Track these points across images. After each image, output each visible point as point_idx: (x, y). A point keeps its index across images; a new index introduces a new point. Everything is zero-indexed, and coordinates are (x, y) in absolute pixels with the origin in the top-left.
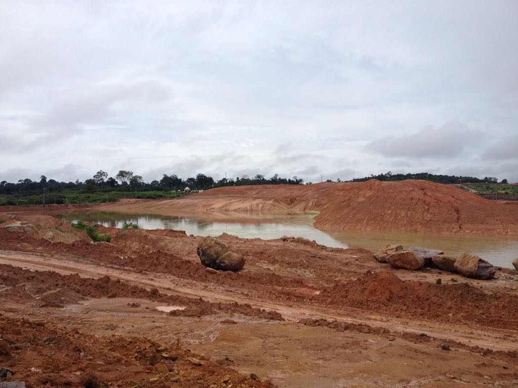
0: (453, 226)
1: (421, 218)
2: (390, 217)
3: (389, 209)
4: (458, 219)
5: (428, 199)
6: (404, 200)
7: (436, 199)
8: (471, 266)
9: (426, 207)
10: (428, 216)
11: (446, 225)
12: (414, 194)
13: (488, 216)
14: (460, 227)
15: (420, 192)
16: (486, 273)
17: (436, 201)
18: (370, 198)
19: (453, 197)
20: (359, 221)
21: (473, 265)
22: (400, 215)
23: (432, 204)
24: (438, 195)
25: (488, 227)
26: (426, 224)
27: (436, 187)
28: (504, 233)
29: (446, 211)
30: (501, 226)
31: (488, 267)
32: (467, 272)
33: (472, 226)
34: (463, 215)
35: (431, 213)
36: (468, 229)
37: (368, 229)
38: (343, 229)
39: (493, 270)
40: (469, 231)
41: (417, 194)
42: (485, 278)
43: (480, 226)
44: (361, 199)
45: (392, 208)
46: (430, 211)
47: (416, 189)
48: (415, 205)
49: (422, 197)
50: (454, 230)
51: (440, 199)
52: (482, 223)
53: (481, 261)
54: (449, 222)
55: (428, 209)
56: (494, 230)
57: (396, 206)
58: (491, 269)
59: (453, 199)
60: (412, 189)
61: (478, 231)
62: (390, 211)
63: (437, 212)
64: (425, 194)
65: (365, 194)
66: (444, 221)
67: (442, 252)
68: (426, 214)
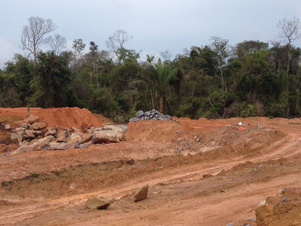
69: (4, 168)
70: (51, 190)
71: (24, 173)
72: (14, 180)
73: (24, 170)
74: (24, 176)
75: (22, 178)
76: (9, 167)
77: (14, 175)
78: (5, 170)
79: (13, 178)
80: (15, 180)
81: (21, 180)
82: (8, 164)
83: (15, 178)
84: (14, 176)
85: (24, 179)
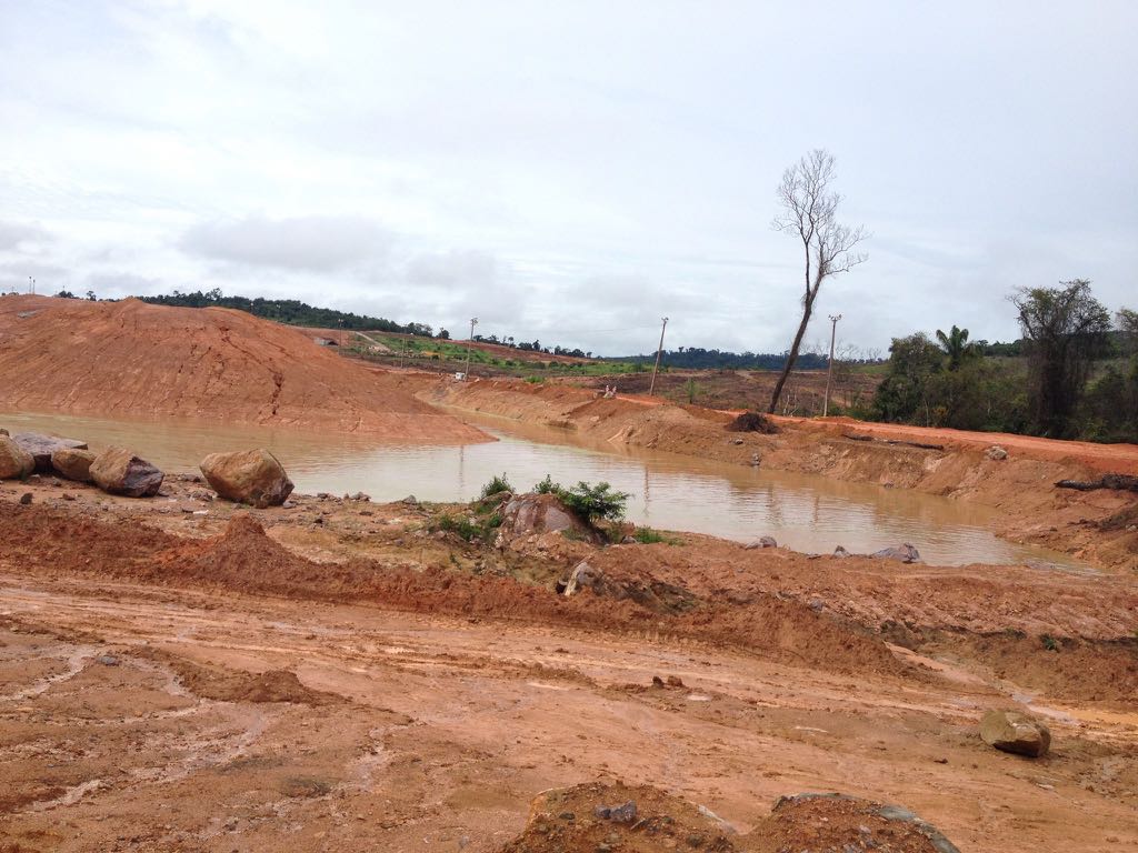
0: (260, 408)
1: (201, 389)
2: (136, 383)
3: (137, 366)
4: (275, 396)
5: (228, 351)
6: (177, 347)
7: (244, 352)
8: (113, 471)
9: (219, 367)
10: (217, 386)
11: (249, 407)
12: (203, 336)
13: (333, 394)
14: (274, 413)
15: (217, 335)
16: (142, 483)
17: (244, 356)
18: (99, 338)
19: (282, 350)
20: (63, 387)
21: (118, 468)
22: (158, 379)
23: (231, 361)
24: (253, 343)
25: (327, 413)
26: (208, 402)
27: (256, 327)
28: (351, 427)
29: (256, 376)
30: (350, 412)
31: (148, 473)
32: (107, 482)
33: (297, 411)
34: (287, 388)
35: (225, 380)
36: (288, 417)
37: (77, 407)
38: (16, 405)
39: (156, 478)
40: (288, 420)
41: (211, 339)
42: (138, 494)
43: (313, 412)
44: (79, 339)
45: (145, 363)
46: (224, 375)
47: (211, 327)
48: (197, 362)
49: (217, 346)
50: (261, 417)
51: (255, 353)
52: (317, 405)
53: (135, 460)
54: (256, 401)
55: (222, 372)
56: (335, 420)
57: (154, 360)
58: (153, 476)
59: (280, 355)
60: (202, 326)
61: (306, 420)
62: (137, 371)
63: (238, 378)
64: (228, 338)
65: (90, 329)
66: (247, 399)
67: (81, 443)
68: (214, 380)
69: (1066, 602)
70: (1076, 677)
71: (1122, 627)
72: (1082, 637)
73: (1123, 620)
74: (1117, 635)
75: (1108, 637)
76: (1081, 603)
77: (1087, 624)
78: (1063, 607)
79: (1081, 632)
80: (1086, 639)
81: (1102, 642)
82: (1082, 595)
83: (1088, 634)
84: (1085, 628)
85: (1113, 642)
